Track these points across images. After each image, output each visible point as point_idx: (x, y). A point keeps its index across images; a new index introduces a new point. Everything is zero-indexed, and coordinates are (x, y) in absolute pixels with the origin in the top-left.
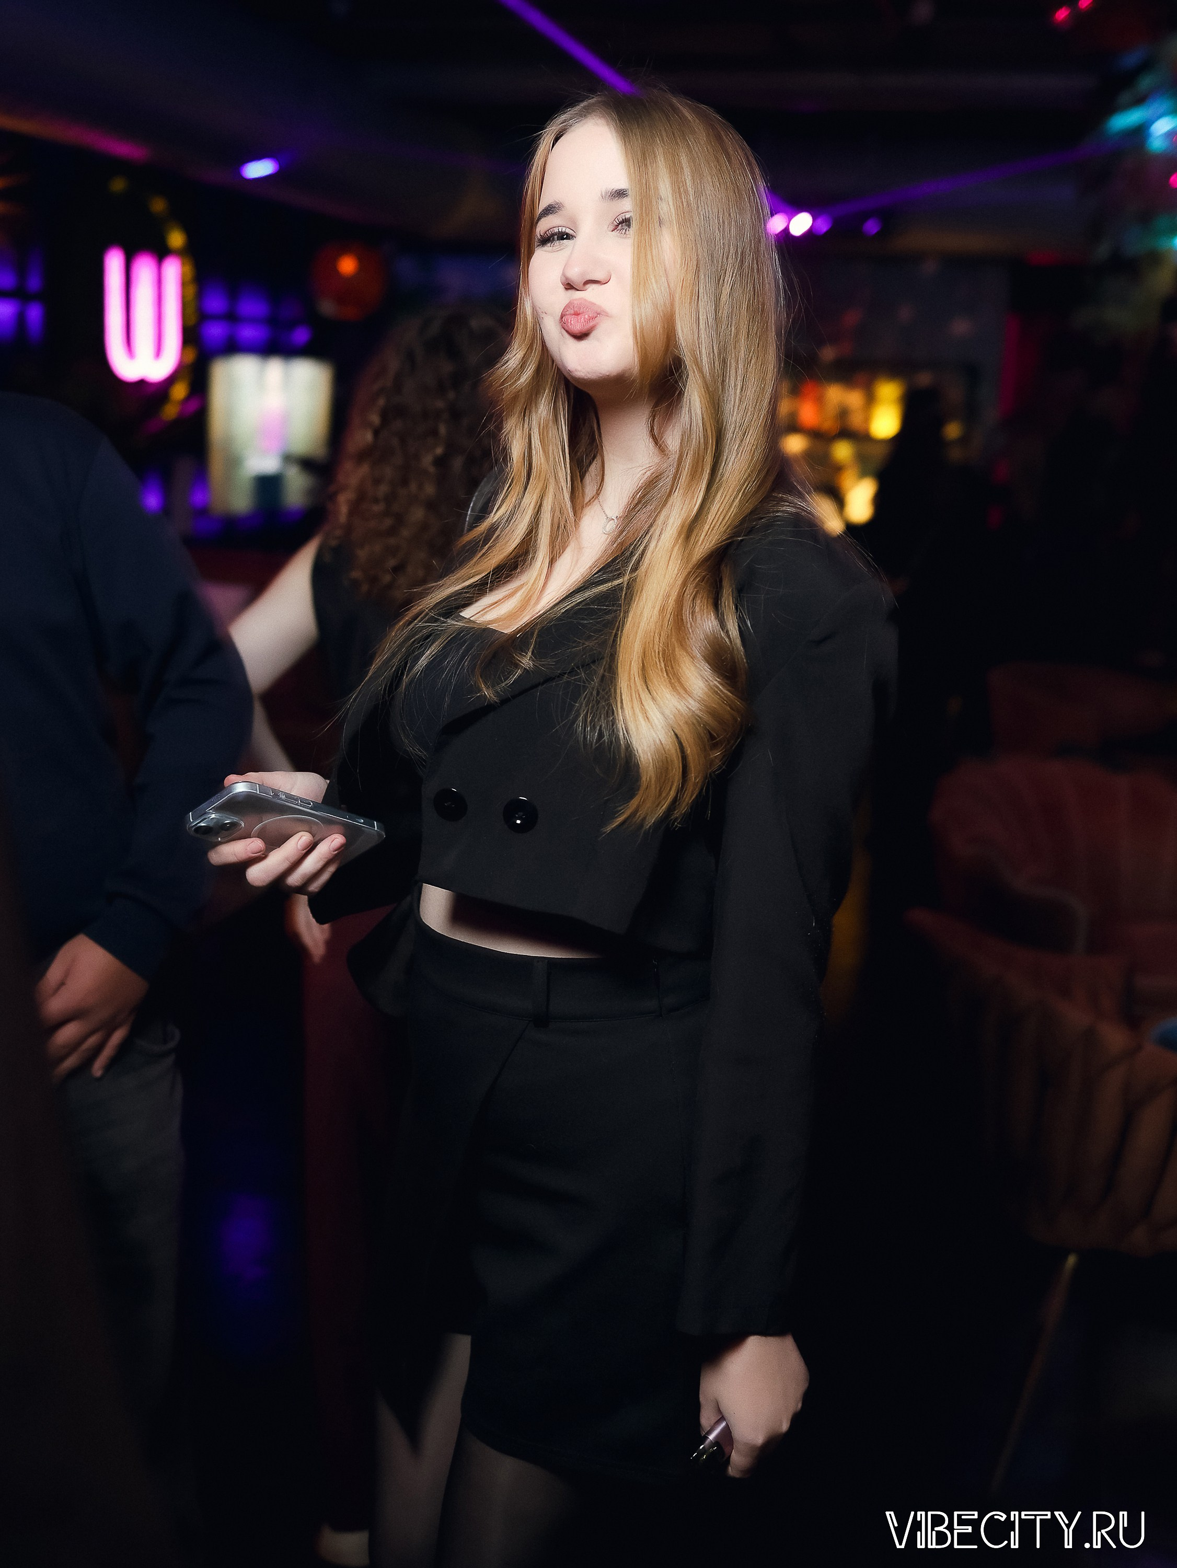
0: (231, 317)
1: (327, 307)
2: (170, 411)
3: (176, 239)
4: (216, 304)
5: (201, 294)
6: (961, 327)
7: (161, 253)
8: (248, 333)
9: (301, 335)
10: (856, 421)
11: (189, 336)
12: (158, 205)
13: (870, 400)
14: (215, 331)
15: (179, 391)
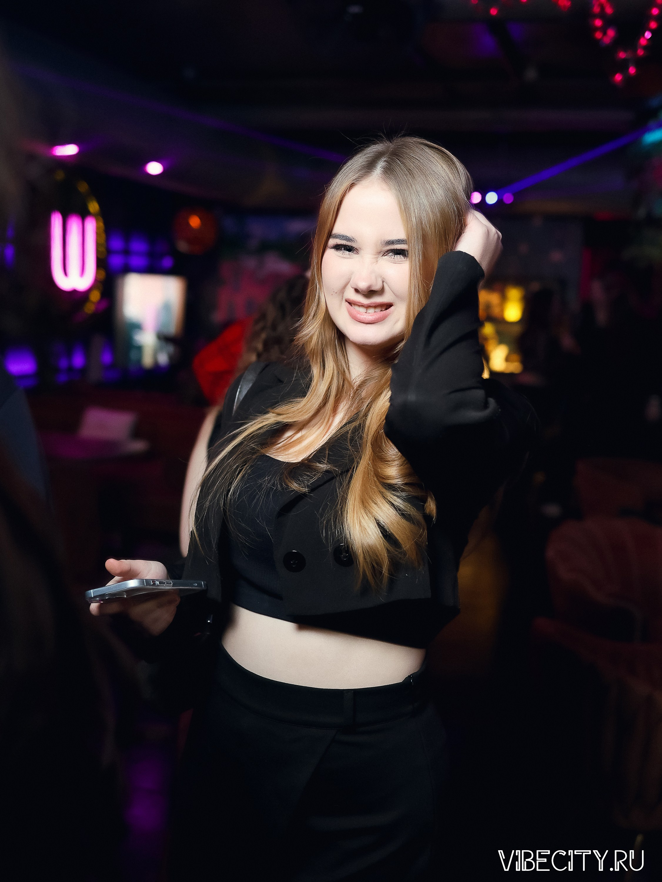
0: (126, 252)
1: (183, 246)
2: (90, 308)
3: (94, 207)
4: (117, 244)
5: (108, 239)
6: (556, 256)
7: (83, 215)
8: (136, 261)
9: (167, 262)
10: (496, 311)
11: (100, 263)
12: (83, 187)
13: (504, 298)
14: (117, 261)
15: (95, 296)
